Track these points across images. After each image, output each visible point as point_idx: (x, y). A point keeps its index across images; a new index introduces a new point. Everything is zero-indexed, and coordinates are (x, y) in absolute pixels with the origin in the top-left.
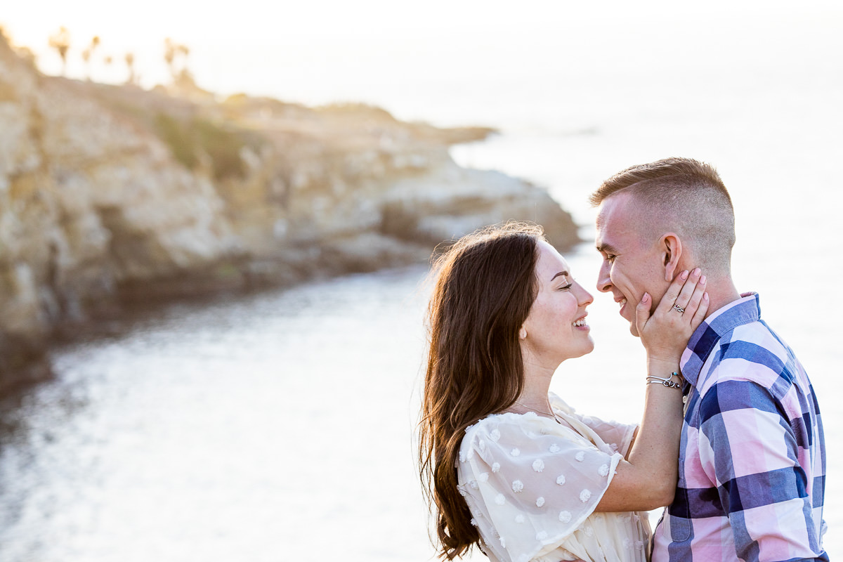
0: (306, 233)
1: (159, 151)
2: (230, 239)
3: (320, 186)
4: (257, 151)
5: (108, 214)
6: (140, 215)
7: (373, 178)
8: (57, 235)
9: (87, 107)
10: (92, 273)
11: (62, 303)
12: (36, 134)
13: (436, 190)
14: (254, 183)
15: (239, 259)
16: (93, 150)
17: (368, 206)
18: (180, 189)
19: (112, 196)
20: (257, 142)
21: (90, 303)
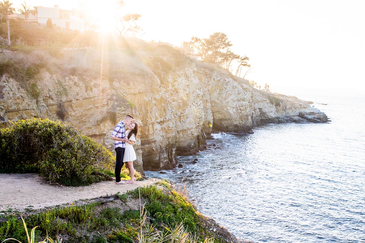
0: (288, 115)
1: (268, 101)
2: (277, 115)
3: (290, 108)
4: (282, 103)
5: (260, 109)
6: (264, 110)
7: (298, 108)
8: (253, 112)
9: (259, 93)
10: (257, 118)
11: (253, 122)
12: (252, 97)
13: (308, 111)
14: (281, 107)
15: (278, 118)
16: (259, 100)
17: (297, 112)
18: (271, 107)
19: (261, 107)
20: (282, 101)
21: (257, 122)
